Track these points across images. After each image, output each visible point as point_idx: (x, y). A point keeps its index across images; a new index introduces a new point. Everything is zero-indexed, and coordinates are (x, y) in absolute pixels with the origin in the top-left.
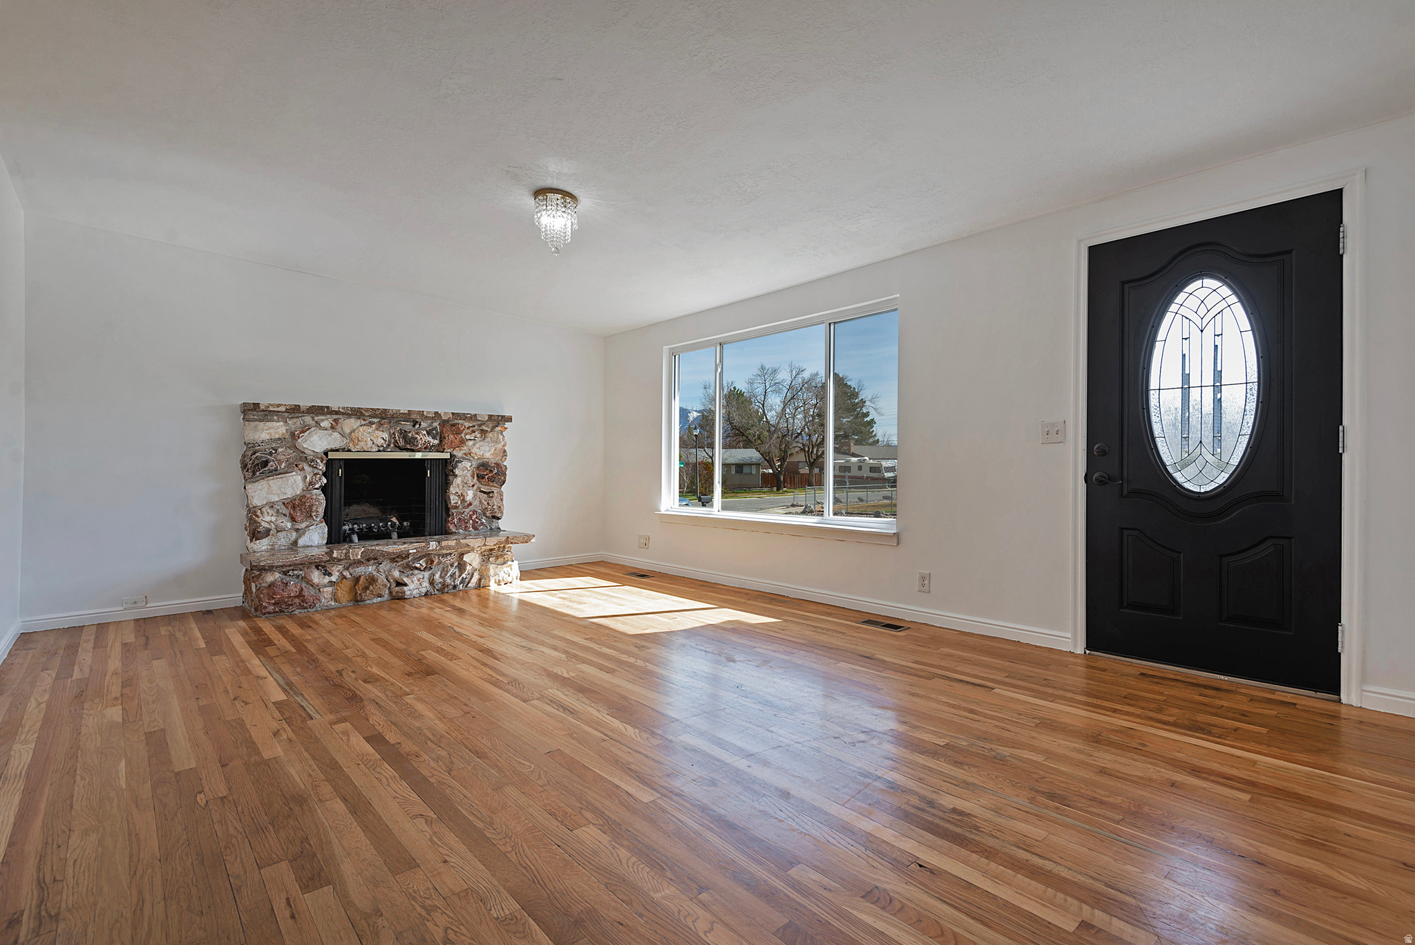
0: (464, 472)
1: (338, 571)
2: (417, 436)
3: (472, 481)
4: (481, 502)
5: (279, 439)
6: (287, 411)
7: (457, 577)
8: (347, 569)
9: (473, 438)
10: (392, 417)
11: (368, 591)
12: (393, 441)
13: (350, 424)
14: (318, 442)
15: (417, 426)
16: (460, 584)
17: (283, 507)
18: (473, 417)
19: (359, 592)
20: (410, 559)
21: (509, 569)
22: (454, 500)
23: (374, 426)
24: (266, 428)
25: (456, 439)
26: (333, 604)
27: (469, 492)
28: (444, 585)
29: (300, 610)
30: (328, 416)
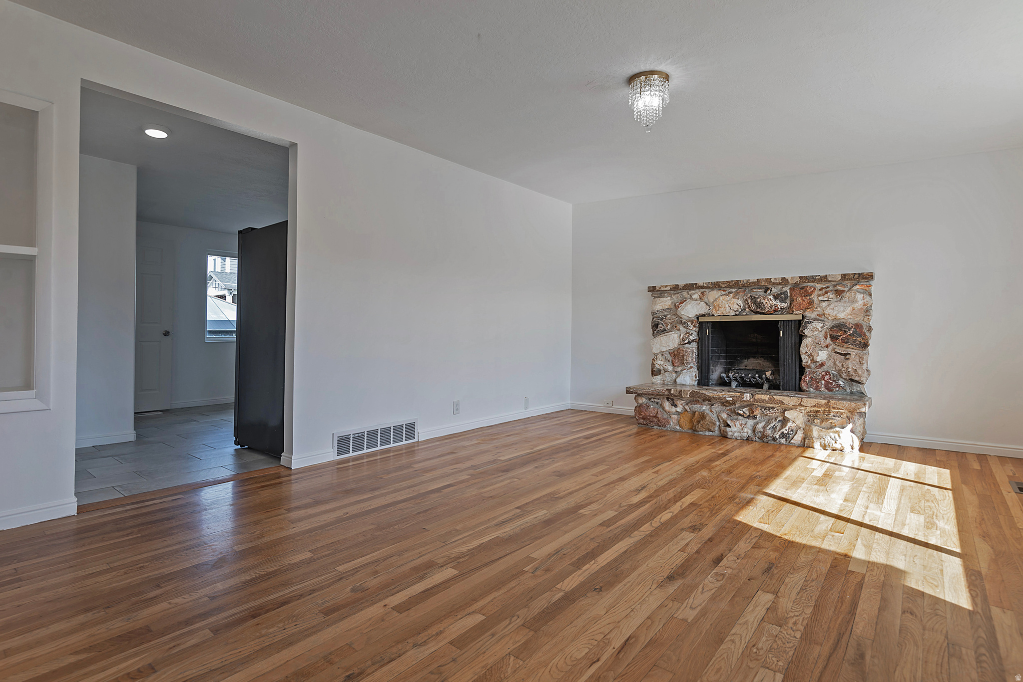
0: (814, 333)
1: (682, 405)
2: (764, 301)
3: (825, 342)
4: (835, 364)
5: (668, 309)
6: (671, 290)
7: (777, 430)
8: (687, 404)
9: (826, 299)
10: (744, 286)
11: (700, 425)
12: (747, 306)
13: (713, 295)
14: (692, 309)
15: (769, 292)
16: (780, 437)
17: (669, 355)
18: (824, 279)
19: (695, 424)
20: (737, 406)
21: (836, 435)
22: (805, 359)
23: (731, 295)
24: (660, 302)
25: (804, 301)
26: (678, 428)
27: (820, 353)
28: (763, 437)
29: (657, 427)
30: (697, 290)
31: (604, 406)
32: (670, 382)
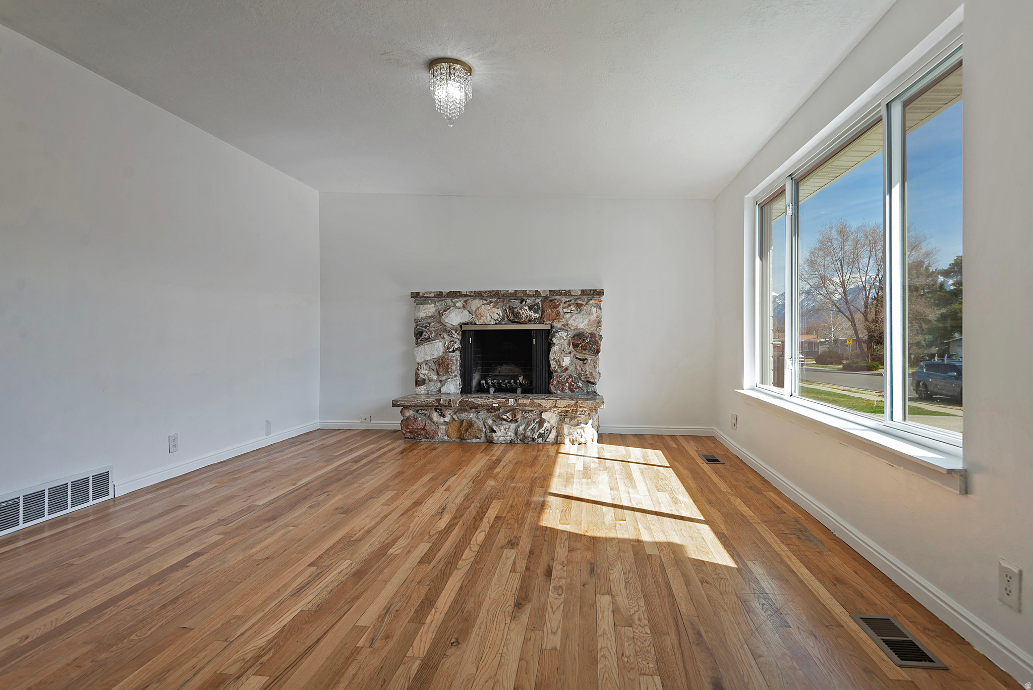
0: (561, 341)
1: (450, 414)
2: (521, 311)
3: (568, 349)
4: (576, 368)
5: (432, 316)
6: (435, 296)
7: (536, 431)
8: (455, 413)
9: (569, 311)
10: (503, 296)
11: (468, 433)
12: (506, 315)
13: (476, 303)
14: (455, 318)
15: (524, 303)
16: (538, 438)
17: (433, 364)
18: (568, 293)
19: (463, 432)
20: (501, 411)
21: (582, 431)
22: (553, 364)
23: (492, 304)
24: (423, 309)
25: (553, 312)
26: (446, 438)
27: (565, 358)
28: (525, 437)
29: (425, 439)
30: (461, 298)
31: (361, 423)
32: (434, 392)
